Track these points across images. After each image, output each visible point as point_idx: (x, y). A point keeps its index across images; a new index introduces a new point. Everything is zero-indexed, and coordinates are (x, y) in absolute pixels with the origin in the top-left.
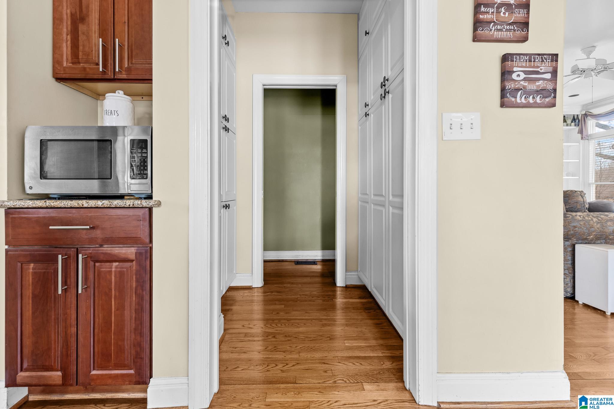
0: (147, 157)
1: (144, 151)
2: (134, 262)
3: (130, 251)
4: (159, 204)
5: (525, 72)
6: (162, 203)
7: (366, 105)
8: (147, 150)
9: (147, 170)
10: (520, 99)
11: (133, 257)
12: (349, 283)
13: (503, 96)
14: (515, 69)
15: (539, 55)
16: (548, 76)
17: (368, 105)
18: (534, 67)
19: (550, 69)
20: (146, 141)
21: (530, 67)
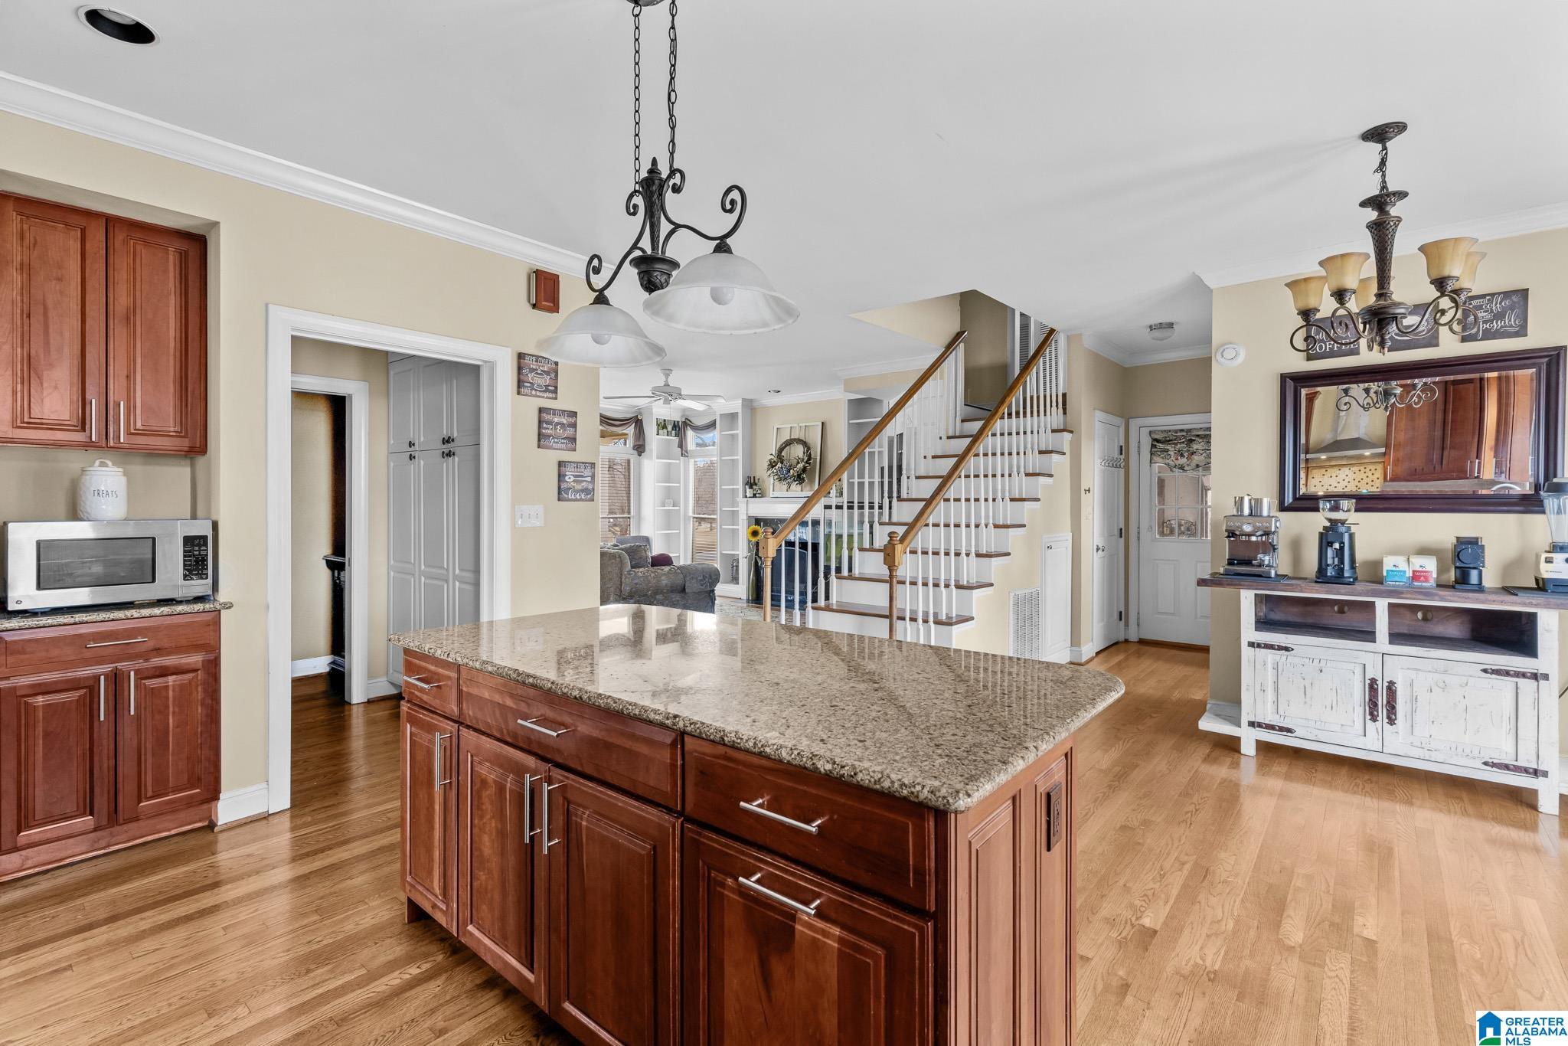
0: (207, 555)
1: (203, 548)
2: (199, 672)
3: (195, 659)
4: (229, 606)
5: (575, 476)
6: (234, 603)
7: (411, 444)
8: (207, 547)
9: (207, 569)
10: (571, 496)
11: (200, 665)
12: (372, 696)
13: (559, 493)
14: (567, 473)
15: (583, 463)
16: (589, 479)
17: (414, 445)
18: (580, 472)
19: (590, 474)
20: (205, 538)
21: (577, 472)
